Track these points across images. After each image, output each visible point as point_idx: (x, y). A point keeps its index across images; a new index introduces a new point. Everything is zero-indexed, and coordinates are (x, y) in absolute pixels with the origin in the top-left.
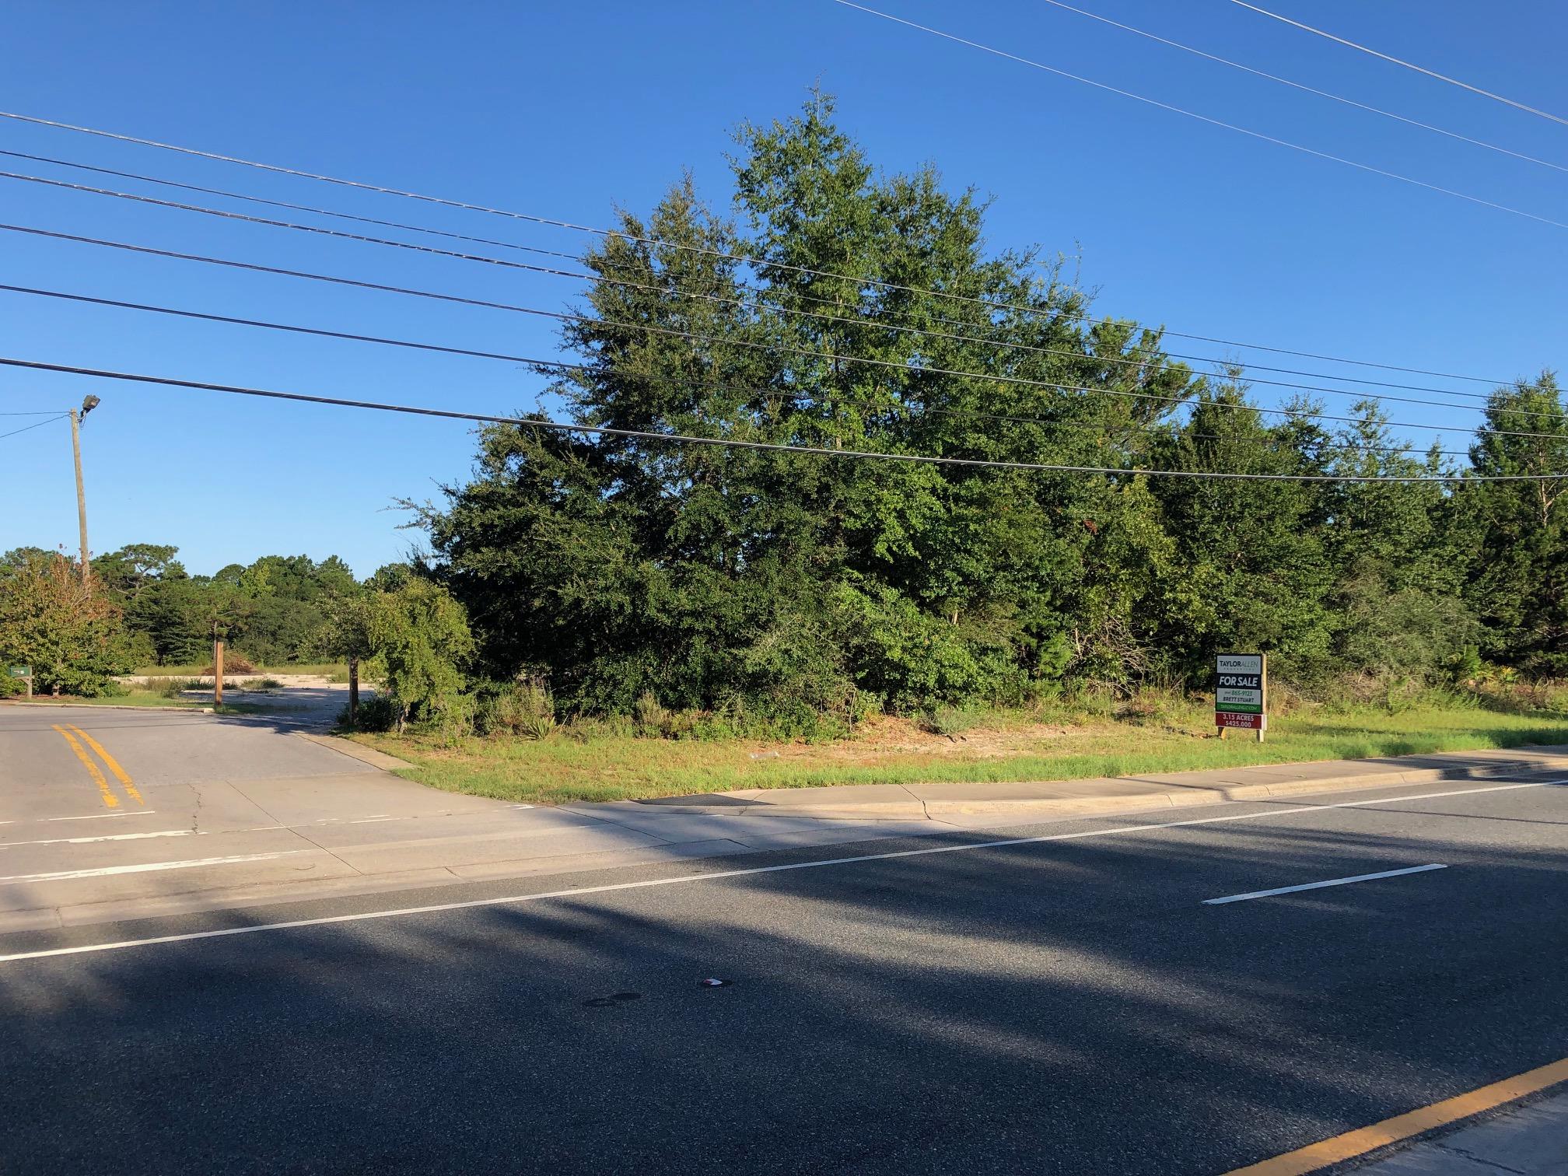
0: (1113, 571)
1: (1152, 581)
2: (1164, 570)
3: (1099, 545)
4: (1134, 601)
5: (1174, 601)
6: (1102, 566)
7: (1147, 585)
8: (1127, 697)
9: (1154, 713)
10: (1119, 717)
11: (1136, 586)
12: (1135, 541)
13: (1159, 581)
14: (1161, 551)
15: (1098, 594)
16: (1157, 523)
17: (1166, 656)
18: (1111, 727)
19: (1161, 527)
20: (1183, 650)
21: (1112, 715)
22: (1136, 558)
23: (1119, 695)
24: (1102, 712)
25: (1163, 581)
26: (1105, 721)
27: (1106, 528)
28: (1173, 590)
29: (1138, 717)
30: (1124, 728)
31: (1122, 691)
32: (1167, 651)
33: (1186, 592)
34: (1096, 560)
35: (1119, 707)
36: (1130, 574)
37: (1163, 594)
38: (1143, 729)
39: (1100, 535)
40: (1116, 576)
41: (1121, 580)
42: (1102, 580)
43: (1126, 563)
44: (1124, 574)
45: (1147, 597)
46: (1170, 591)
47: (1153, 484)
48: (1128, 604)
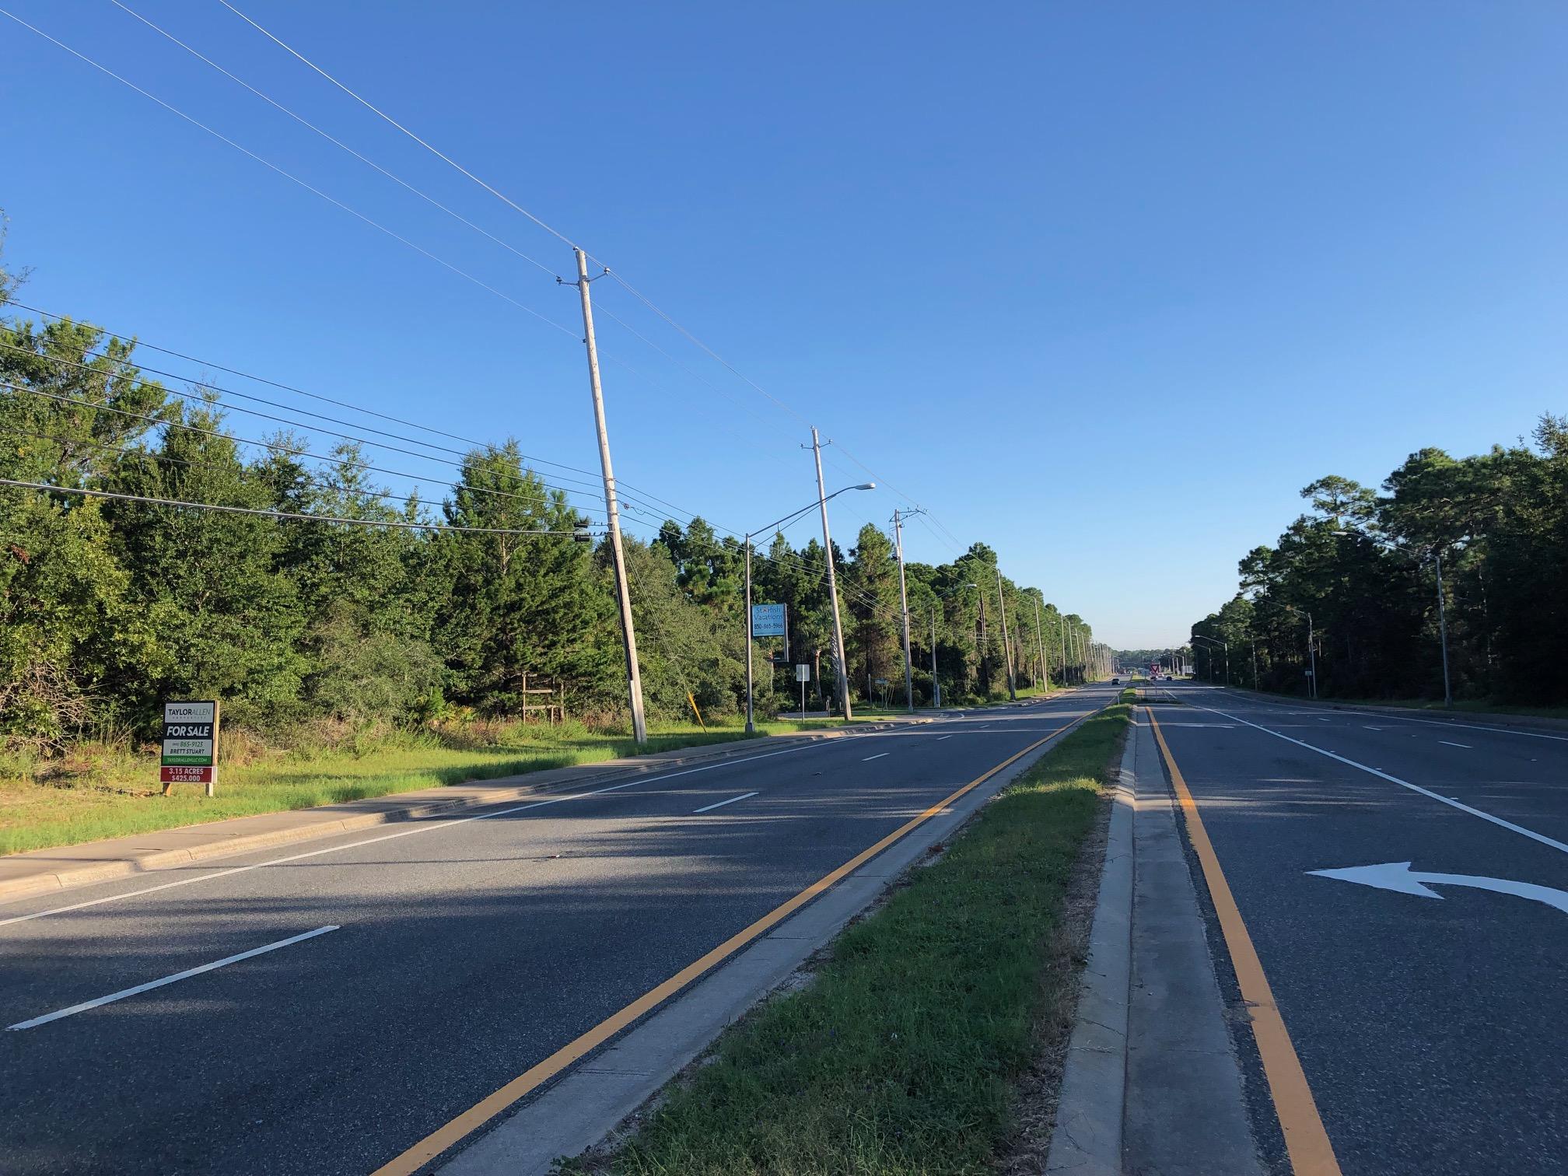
0: (47, 607)
1: (101, 621)
2: (115, 607)
3: (31, 577)
4: (75, 641)
5: (125, 643)
6: (34, 601)
7: (94, 624)
8: (59, 754)
9: (89, 772)
10: (43, 779)
11: (80, 625)
12: (81, 573)
13: (108, 620)
14: (109, 585)
15: (27, 634)
16: (110, 554)
17: (113, 705)
18: (28, 792)
19: (116, 559)
20: (134, 698)
21: (34, 777)
22: (78, 594)
23: (49, 752)
24: (21, 775)
25: (114, 620)
26: (21, 785)
27: (41, 557)
28: (125, 630)
29: (68, 777)
30: (49, 790)
31: (52, 747)
32: (117, 700)
33: (139, 632)
34: (27, 594)
35: (43, 767)
36: (70, 611)
37: (112, 635)
38: (70, 792)
39: (34, 565)
40: (51, 613)
41: (58, 618)
42: (31, 618)
43: (65, 598)
44: (62, 610)
45: (93, 639)
46: (120, 632)
47: (107, 511)
48: (66, 647)
